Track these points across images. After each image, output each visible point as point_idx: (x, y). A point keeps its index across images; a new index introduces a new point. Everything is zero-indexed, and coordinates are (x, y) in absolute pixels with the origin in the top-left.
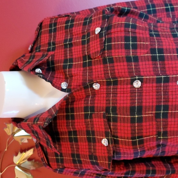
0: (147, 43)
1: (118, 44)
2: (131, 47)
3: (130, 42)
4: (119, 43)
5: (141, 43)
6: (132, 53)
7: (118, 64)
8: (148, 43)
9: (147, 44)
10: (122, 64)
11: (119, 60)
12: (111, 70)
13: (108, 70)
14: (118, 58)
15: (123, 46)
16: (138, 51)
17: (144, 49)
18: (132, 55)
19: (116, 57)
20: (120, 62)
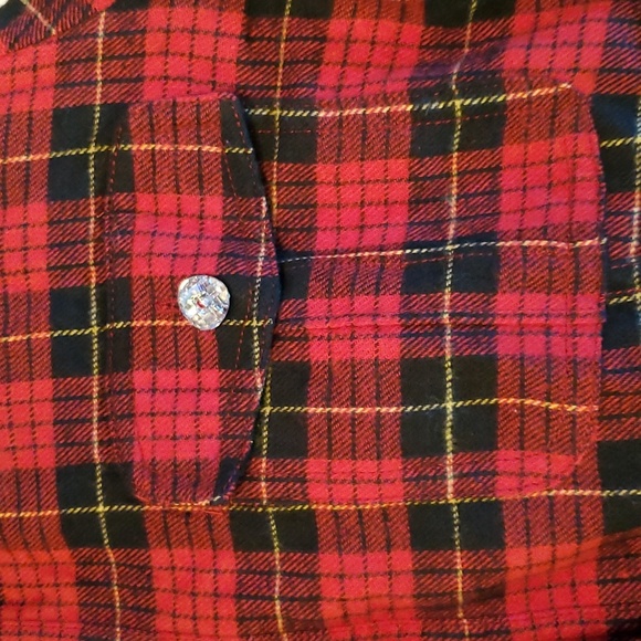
0: (571, 408)
1: (353, 418)
2: (449, 436)
3: (443, 400)
4: (360, 410)
5: (528, 402)
6: (459, 477)
7: (352, 561)
8: (583, 408)
9: (573, 416)
10: (376, 560)
11: (358, 531)
12: (293, 599)
13: (271, 599)
14: (353, 521)
15: (392, 435)
16: (506, 457)
17: (547, 447)
18: (457, 493)
19: (335, 514)
20: (364, 547)
